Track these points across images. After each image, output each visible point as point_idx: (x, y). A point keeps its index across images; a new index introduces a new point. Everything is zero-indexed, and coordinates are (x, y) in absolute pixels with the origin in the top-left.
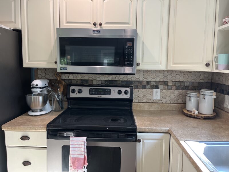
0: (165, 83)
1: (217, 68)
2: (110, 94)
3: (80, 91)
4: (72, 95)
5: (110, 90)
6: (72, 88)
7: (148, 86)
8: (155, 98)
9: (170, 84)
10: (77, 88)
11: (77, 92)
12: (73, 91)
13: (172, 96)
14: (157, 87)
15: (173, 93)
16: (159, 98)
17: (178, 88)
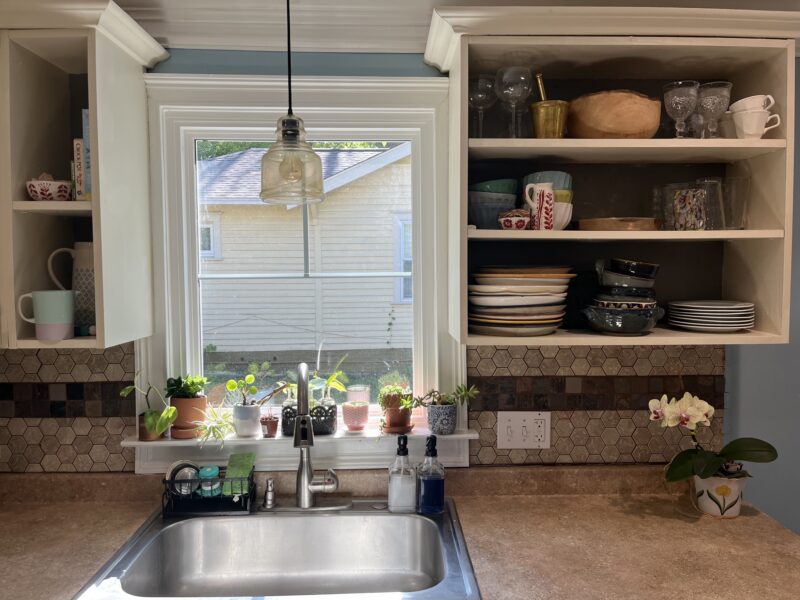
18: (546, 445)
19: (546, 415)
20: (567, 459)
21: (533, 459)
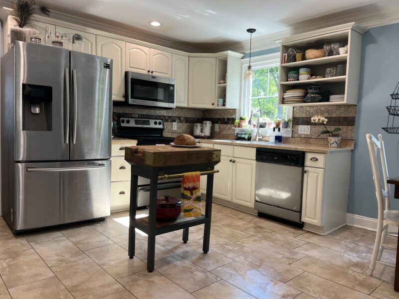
0: (179, 118)
1: (218, 106)
2: (149, 125)
3: (128, 122)
4: (123, 125)
5: (149, 121)
6: (121, 119)
7: (169, 120)
8: (174, 129)
9: (182, 119)
10: (126, 119)
11: (125, 122)
12: (123, 122)
13: (183, 128)
14: (175, 121)
15: (183, 126)
16: (176, 129)
17: (186, 122)
18: (309, 133)
19: (309, 126)
20: (314, 137)
21: (306, 137)
